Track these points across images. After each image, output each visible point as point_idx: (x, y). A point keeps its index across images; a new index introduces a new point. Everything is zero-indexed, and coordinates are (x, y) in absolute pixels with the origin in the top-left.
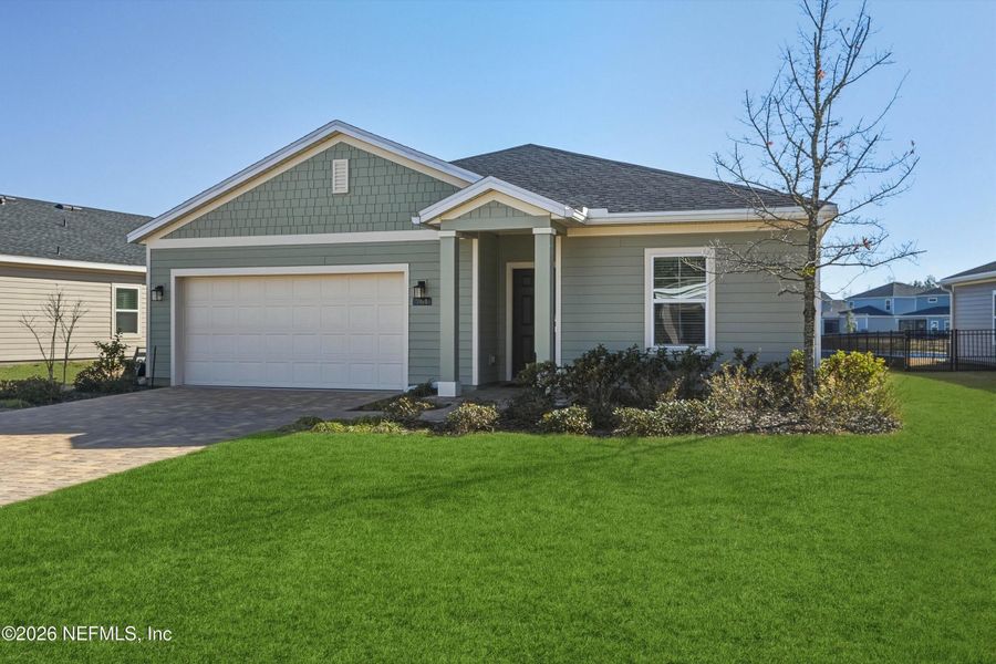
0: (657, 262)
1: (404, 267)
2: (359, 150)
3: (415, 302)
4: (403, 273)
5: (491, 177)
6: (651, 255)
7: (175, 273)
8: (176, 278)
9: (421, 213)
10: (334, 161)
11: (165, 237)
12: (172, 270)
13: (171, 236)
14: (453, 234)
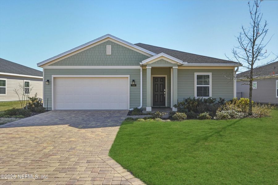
0: (197, 76)
1: (129, 76)
2: (114, 43)
3: (132, 85)
4: (128, 77)
5: (162, 53)
6: (196, 74)
7: (53, 76)
8: (54, 77)
9: (142, 61)
10: (107, 46)
11: (50, 65)
12: (52, 75)
13: (52, 65)
14: (151, 67)
